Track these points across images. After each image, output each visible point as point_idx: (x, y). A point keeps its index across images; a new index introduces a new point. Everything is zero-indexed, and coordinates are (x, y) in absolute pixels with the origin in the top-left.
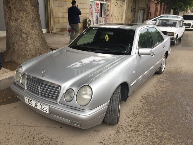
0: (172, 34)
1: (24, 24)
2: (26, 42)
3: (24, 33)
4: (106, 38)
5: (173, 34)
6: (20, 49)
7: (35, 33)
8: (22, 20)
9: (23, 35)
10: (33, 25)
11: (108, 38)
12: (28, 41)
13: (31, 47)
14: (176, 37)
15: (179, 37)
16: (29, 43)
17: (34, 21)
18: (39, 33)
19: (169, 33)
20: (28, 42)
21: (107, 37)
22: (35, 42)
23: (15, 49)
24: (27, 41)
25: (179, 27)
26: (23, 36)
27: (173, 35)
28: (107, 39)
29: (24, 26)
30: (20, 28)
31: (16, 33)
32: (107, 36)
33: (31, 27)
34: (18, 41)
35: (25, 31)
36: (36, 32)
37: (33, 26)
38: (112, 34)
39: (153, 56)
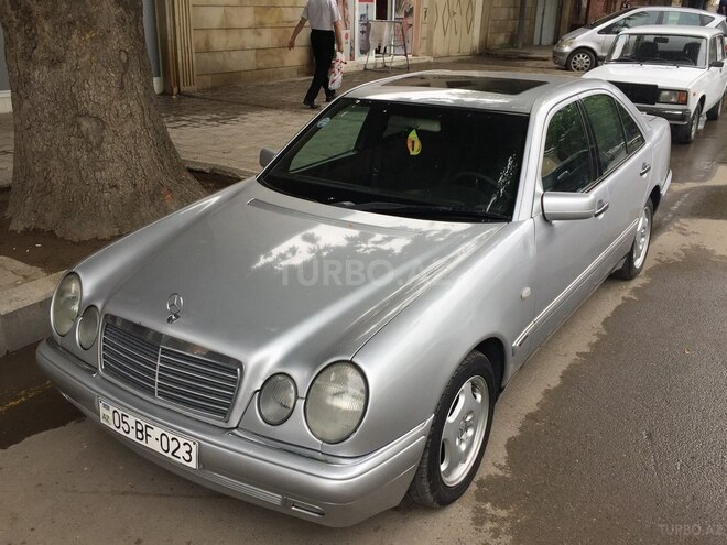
0: (682, 96)
1: (86, 80)
2: (97, 153)
3: (86, 115)
4: (409, 145)
5: (684, 99)
6: (75, 179)
7: (131, 114)
8: (77, 65)
9: (86, 125)
10: (122, 83)
11: (418, 145)
12: (104, 146)
13: (115, 171)
14: (697, 108)
15: (708, 106)
16: (109, 154)
17: (126, 65)
18: (146, 112)
19: (667, 93)
20: (102, 152)
21: (413, 142)
22: (133, 151)
23: (53, 180)
24: (98, 146)
25: (710, 66)
26: (83, 129)
27: (686, 103)
28: (415, 151)
29: (87, 86)
30: (72, 96)
31: (55, 117)
32: (413, 135)
33: (114, 91)
34: (63, 148)
35: (90, 108)
36: (136, 109)
37: (122, 88)
38: (435, 127)
39: (601, 216)
